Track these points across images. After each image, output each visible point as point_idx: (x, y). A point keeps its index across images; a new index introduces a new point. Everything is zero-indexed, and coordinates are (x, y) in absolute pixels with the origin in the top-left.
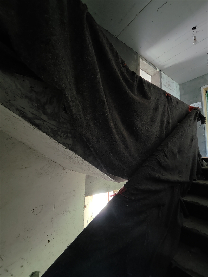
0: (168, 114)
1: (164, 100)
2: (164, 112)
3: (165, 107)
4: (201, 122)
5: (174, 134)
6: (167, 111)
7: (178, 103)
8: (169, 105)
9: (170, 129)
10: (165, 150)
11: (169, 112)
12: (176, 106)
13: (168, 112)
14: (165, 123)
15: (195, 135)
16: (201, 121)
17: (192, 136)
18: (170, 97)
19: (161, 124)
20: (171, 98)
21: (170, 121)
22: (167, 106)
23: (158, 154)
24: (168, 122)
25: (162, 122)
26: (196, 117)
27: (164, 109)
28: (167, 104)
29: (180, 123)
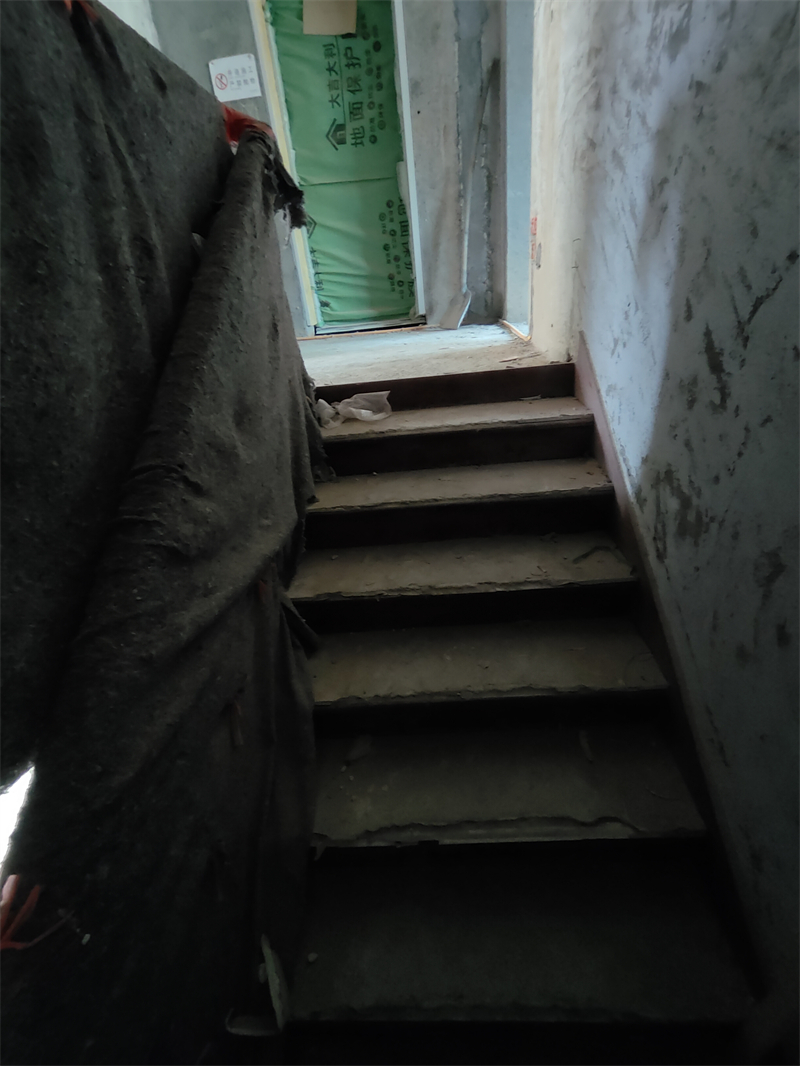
0: (128, 183)
1: (58, 52)
2: (96, 175)
3: (93, 122)
4: (288, 218)
5: (200, 334)
6: (111, 160)
7: (161, 85)
8: (110, 103)
9: (167, 290)
10: (182, 466)
11: (130, 162)
12: (156, 111)
13: (122, 164)
14: (127, 256)
15: (282, 297)
16: (287, 211)
17: (274, 309)
18: (101, 27)
19: (104, 269)
20: (108, 42)
21: (155, 236)
22: (99, 119)
23: (155, 510)
24: (144, 249)
25: (106, 252)
26: (268, 194)
27: (88, 147)
28: (95, 98)
29: (204, 234)
